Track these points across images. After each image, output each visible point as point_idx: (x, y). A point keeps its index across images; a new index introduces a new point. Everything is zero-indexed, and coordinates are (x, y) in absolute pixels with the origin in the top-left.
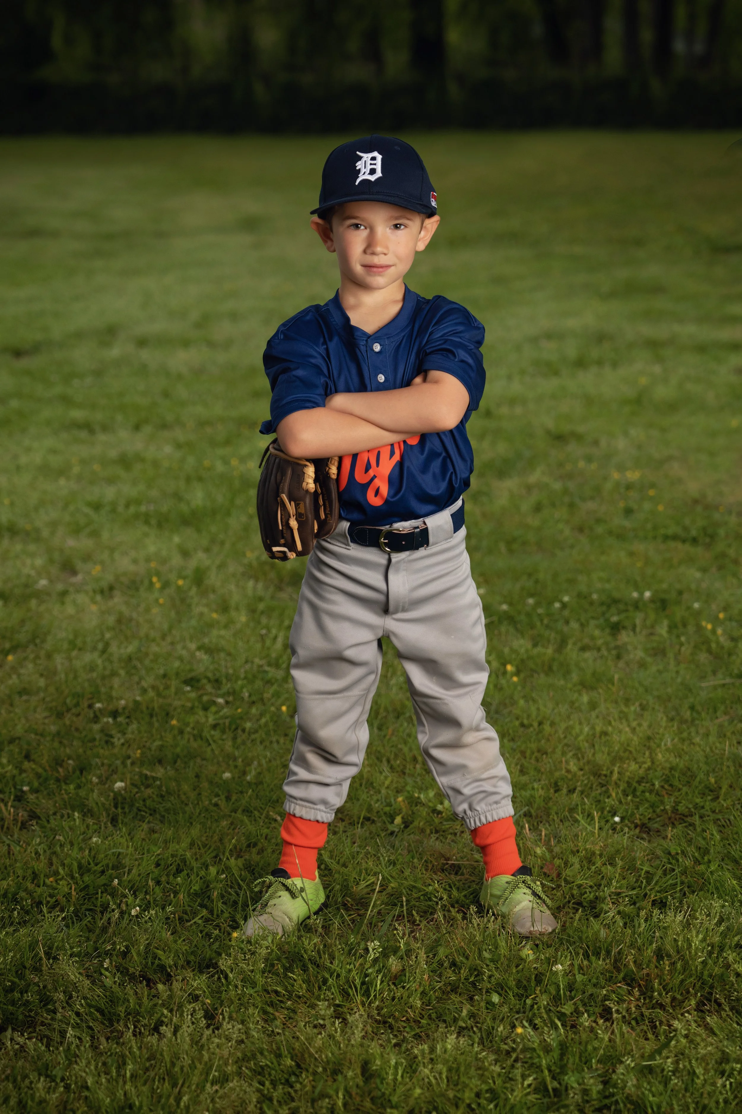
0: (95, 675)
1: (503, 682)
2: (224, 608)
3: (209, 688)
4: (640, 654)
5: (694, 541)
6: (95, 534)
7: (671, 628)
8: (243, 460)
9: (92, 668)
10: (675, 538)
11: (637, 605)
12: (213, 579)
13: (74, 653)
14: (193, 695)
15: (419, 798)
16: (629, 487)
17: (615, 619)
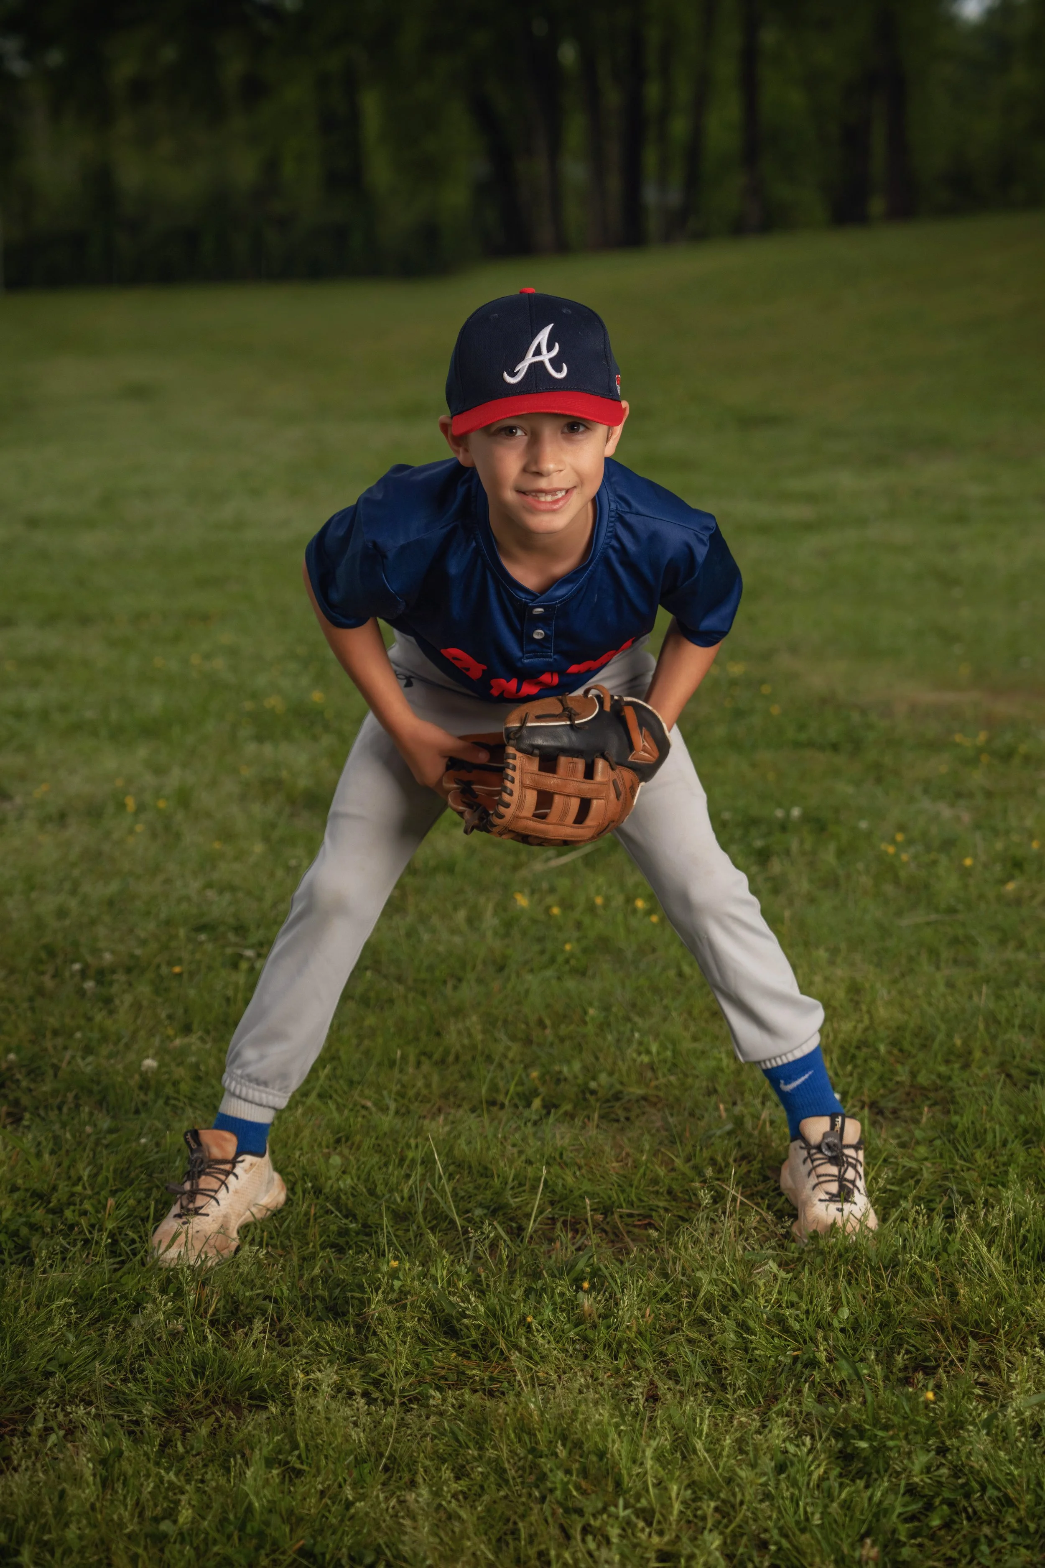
0: (67, 922)
1: (634, 922)
2: (227, 835)
3: (232, 937)
4: (805, 886)
5: (835, 747)
6: (26, 748)
7: (841, 853)
8: (207, 656)
9: (62, 913)
10: (810, 744)
11: (784, 826)
12: (205, 799)
13: (34, 895)
14: (209, 947)
15: (560, 1072)
16: (733, 683)
17: (759, 843)
